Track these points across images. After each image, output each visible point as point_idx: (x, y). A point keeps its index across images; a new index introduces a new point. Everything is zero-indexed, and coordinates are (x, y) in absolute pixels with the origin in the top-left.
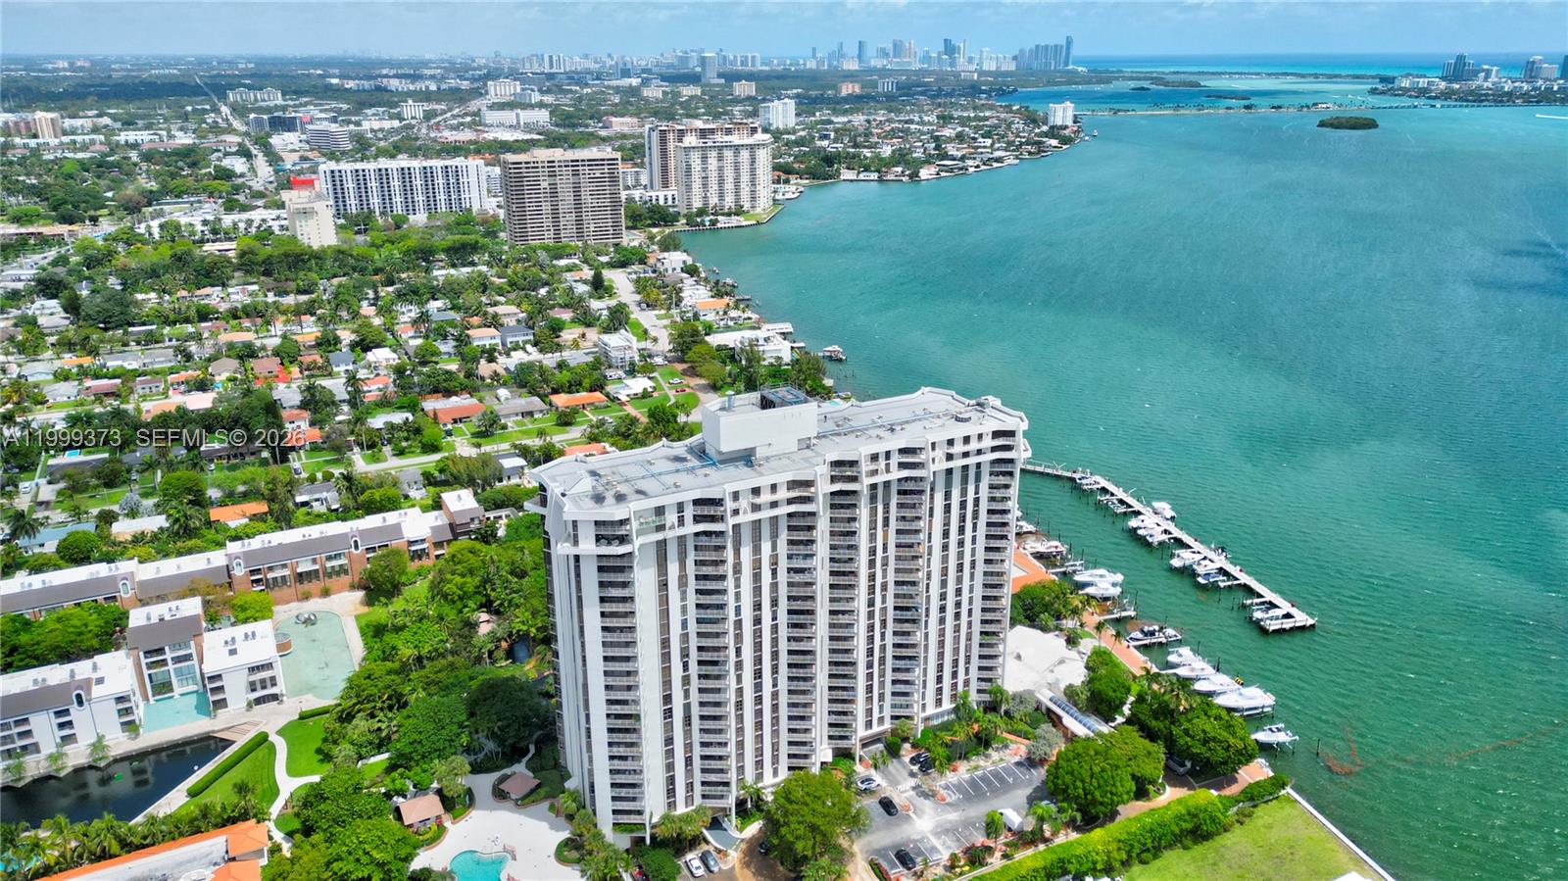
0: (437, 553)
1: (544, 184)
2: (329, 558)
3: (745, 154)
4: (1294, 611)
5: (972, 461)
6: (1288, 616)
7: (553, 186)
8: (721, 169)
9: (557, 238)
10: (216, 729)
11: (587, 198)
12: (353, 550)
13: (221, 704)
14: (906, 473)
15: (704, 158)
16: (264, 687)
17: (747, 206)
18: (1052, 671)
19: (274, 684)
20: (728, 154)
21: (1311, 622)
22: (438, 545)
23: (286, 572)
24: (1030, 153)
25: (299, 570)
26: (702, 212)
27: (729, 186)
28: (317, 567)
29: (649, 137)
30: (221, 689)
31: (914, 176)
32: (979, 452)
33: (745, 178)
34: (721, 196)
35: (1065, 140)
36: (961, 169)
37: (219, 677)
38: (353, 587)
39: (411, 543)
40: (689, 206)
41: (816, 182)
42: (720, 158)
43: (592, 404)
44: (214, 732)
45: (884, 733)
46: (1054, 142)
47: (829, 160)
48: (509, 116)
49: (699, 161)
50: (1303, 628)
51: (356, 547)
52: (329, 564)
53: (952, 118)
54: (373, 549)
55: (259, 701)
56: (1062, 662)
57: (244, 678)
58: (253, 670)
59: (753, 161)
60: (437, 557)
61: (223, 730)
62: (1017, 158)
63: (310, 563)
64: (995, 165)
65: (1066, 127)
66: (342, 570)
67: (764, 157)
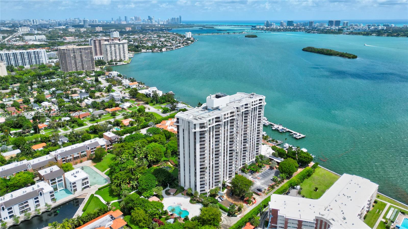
0: (108, 148)
1: (72, 55)
2: (82, 152)
3: (121, 46)
4: (300, 134)
5: (255, 106)
6: (300, 135)
7: (74, 55)
8: (115, 50)
9: (77, 70)
10: (77, 196)
11: (84, 58)
12: (87, 149)
13: (75, 190)
14: (246, 109)
15: (111, 47)
16: (86, 184)
17: (123, 59)
18: (267, 151)
19: (88, 183)
20: (117, 46)
21: (304, 136)
22: (108, 146)
23: (71, 157)
24: (186, 45)
25: (75, 156)
26: (111, 61)
27: (118, 54)
28: (79, 155)
29: (91, 42)
30: (75, 186)
31: (161, 50)
32: (257, 104)
33: (122, 52)
34: (116, 57)
35: (192, 41)
36: (172, 49)
37: (75, 183)
38: (88, 159)
39: (101, 146)
40: (107, 60)
41: (136, 53)
42: (115, 47)
43: (118, 110)
44: (76, 197)
45: (241, 168)
46: (190, 42)
47: (137, 47)
48: (33, 37)
49: (109, 48)
50: (303, 137)
51: (88, 149)
52: (82, 154)
53: (161, 36)
54: (92, 149)
55: (85, 188)
56: (268, 149)
57: (81, 182)
58: (83, 180)
59: (124, 47)
60: (108, 149)
61: (78, 196)
62: (183, 46)
63: (77, 154)
64: (179, 47)
65: (190, 38)
66: (85, 155)
67: (126, 46)
